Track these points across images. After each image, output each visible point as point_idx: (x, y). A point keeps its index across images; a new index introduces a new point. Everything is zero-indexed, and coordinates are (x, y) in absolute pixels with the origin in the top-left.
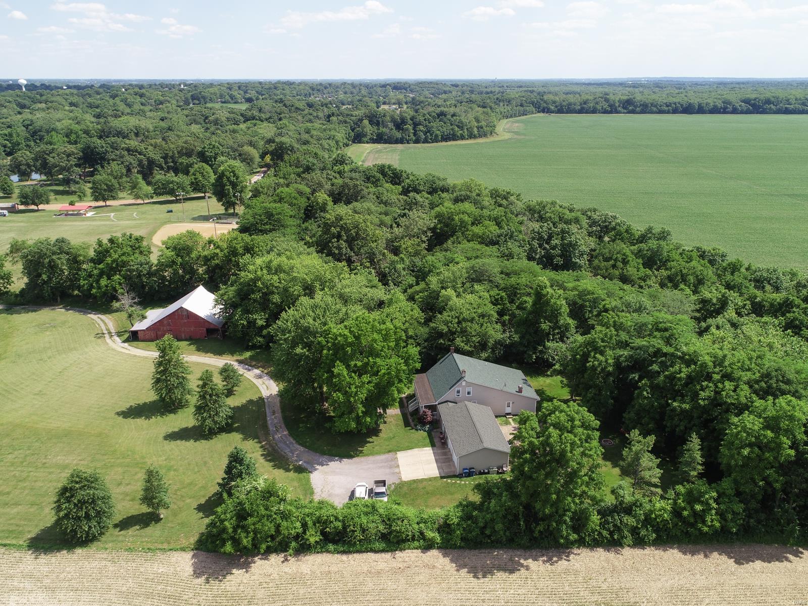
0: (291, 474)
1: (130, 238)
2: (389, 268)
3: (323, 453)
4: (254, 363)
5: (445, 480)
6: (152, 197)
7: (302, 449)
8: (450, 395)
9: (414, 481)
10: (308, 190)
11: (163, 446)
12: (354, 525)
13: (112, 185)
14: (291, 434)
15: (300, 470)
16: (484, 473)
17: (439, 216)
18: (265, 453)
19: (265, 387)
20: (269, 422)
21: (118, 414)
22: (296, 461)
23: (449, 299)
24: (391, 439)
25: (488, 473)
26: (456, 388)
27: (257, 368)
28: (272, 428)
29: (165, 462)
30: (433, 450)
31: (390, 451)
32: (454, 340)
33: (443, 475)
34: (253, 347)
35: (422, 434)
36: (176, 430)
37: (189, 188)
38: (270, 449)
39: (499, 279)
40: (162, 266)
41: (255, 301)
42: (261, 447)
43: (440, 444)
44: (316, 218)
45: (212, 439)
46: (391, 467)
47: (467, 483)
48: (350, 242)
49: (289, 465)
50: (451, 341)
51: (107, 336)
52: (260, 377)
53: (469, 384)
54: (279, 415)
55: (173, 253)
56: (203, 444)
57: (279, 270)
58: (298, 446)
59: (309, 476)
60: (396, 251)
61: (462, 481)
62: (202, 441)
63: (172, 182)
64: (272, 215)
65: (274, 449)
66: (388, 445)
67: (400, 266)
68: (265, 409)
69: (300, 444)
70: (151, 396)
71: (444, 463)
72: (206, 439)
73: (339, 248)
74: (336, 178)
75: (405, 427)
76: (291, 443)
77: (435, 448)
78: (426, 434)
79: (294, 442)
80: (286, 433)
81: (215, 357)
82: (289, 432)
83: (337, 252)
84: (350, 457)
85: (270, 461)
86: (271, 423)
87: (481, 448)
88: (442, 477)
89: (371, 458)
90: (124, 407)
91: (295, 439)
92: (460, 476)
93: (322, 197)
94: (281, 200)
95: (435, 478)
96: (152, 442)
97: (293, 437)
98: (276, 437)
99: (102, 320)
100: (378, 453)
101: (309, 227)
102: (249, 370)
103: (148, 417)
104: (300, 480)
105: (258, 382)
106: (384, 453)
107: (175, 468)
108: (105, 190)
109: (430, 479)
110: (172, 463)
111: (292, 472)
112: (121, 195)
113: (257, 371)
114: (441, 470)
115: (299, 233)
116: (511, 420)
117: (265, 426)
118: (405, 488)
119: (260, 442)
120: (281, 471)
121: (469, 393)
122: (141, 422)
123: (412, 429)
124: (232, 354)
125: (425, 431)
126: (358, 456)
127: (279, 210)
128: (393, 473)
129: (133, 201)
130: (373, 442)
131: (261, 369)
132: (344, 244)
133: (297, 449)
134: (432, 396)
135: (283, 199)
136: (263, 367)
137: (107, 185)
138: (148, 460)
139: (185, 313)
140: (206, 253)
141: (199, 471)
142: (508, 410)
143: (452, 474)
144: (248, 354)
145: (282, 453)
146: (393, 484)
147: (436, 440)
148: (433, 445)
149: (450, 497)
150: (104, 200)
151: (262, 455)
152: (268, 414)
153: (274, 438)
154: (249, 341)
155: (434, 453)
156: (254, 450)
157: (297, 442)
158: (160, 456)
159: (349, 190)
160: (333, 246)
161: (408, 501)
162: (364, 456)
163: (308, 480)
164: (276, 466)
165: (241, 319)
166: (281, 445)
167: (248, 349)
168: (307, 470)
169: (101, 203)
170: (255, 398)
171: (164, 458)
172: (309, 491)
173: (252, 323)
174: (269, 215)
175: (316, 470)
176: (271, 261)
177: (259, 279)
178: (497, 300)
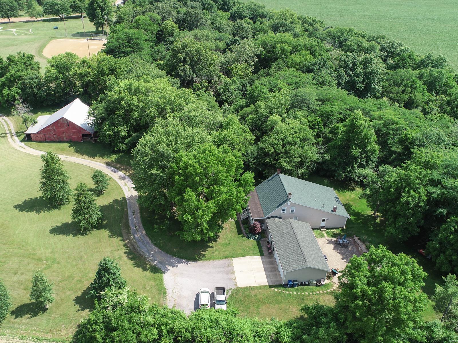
0: (148, 273)
1: (24, 56)
2: (224, 89)
3: (173, 255)
4: (118, 166)
5: (273, 289)
6: (43, 16)
7: (156, 249)
8: (277, 212)
9: (248, 288)
10: (159, 18)
11: (49, 240)
12: (201, 337)
13: (13, 6)
14: (147, 234)
15: (155, 270)
16: (305, 285)
17: (264, 44)
18: (128, 251)
19: (127, 189)
20: (130, 222)
21: (16, 207)
22: (152, 260)
23: (276, 123)
24: (227, 245)
25: (309, 285)
26: (282, 207)
27: (121, 170)
28: (132, 228)
29: (50, 255)
30: (262, 258)
31: (226, 257)
32: (278, 159)
33: (271, 284)
34: (118, 151)
35: (252, 243)
36: (59, 224)
37: (70, 10)
38: (131, 248)
39: (315, 106)
40: (49, 79)
41: (119, 116)
42: (125, 245)
43: (267, 253)
44: (166, 42)
45: (86, 234)
46: (228, 273)
47: (291, 293)
48: (193, 66)
49: (147, 264)
50: (276, 161)
51: (9, 135)
52: (123, 179)
53: (293, 204)
54: (138, 215)
55: (56, 71)
56: (80, 239)
57: (137, 92)
58: (153, 247)
59: (162, 276)
60: (228, 73)
61: (286, 291)
62: (79, 236)
63: (57, 5)
64: (132, 39)
65: (134, 248)
66: (225, 251)
67: (232, 87)
68: (127, 209)
69: (155, 245)
70: (37, 193)
71: (271, 272)
72: (82, 234)
73: (184, 71)
74: (181, 7)
75: (239, 234)
76: (148, 243)
77: (263, 257)
78: (255, 242)
79: (150, 242)
80: (144, 232)
81: (89, 158)
82: (146, 232)
83: (182, 74)
84: (195, 260)
85: (131, 259)
86: (132, 223)
87: (305, 267)
88: (270, 286)
89: (212, 262)
90: (20, 201)
91: (151, 239)
92: (285, 286)
93: (170, 24)
94: (138, 26)
95: (265, 287)
96: (41, 235)
97: (149, 237)
98: (136, 236)
99: (5, 121)
100: (217, 258)
101: (160, 49)
102: (115, 172)
103: (38, 212)
104: (155, 279)
105: (121, 183)
106: (222, 259)
107: (58, 260)
108: (8, 10)
109: (260, 288)
110: (56, 255)
111: (149, 271)
112: (21, 13)
113: (121, 173)
114: (269, 279)
115: (152, 54)
116: (324, 233)
117: (127, 226)
118: (240, 295)
119: (123, 240)
120: (140, 269)
121: (292, 211)
122: (32, 215)
123: (244, 237)
124: (102, 156)
125: (255, 239)
126: (201, 259)
127: (137, 36)
128: (230, 279)
129: (29, 19)
130: (213, 247)
131: (123, 171)
132: (188, 68)
133: (152, 250)
134: (262, 211)
135: (140, 25)
136: (125, 170)
137: (9, 5)
138: (37, 252)
139: (65, 122)
140: (81, 71)
141: (76, 265)
142: (323, 224)
143: (278, 283)
144: (114, 157)
145: (141, 252)
146: (230, 289)
147: (264, 249)
148: (262, 254)
149: (277, 306)
150: (9, 17)
151: (126, 253)
152: (130, 214)
153: (134, 237)
154: (114, 147)
155: (263, 262)
156: (119, 248)
157: (152, 242)
158: (47, 248)
159: (191, 17)
160: (179, 69)
161: (243, 308)
162: (206, 260)
163: (162, 280)
164: (137, 265)
165: (109, 131)
166: (140, 244)
167: (113, 152)
168: (161, 270)
169: (6, 20)
170: (119, 198)
171: (50, 251)
172: (162, 291)
173: (117, 134)
174: (130, 40)
175: (168, 270)
176: (131, 84)
177: (123, 99)
178: (314, 125)
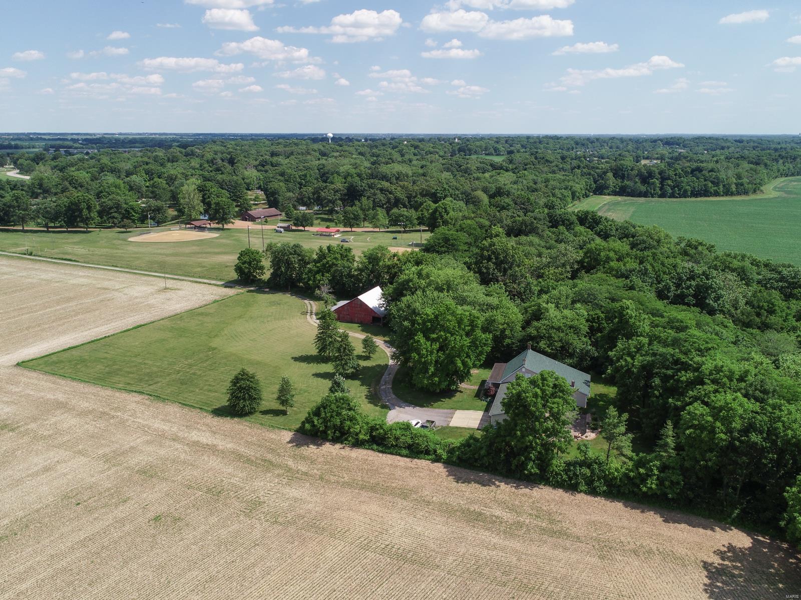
0: (377, 408)
2: (524, 288)
3: (406, 401)
5: (479, 431)
6: (388, 228)
7: (394, 396)
9: (457, 428)
10: (488, 224)
13: (358, 215)
14: (393, 388)
15: (385, 407)
17: (589, 251)
18: (369, 394)
20: (383, 379)
21: (292, 358)
22: (386, 401)
23: (548, 311)
24: (459, 402)
26: (517, 372)
28: (382, 382)
30: (484, 413)
31: (452, 408)
33: (480, 428)
35: (483, 403)
36: (322, 372)
37: (415, 222)
38: (373, 393)
39: (603, 302)
40: (361, 270)
42: (369, 391)
46: (447, 417)
48: (498, 264)
49: (379, 403)
51: (309, 314)
54: (392, 376)
55: (367, 261)
58: (392, 395)
59: (388, 411)
63: (402, 216)
64: (449, 240)
65: (376, 393)
66: (454, 405)
68: (385, 371)
69: (394, 394)
70: (314, 351)
71: (486, 421)
73: (488, 268)
75: (475, 397)
76: (389, 392)
77: (486, 412)
78: (485, 403)
80: (390, 386)
83: (485, 271)
84: (422, 406)
85: (368, 399)
88: (478, 429)
89: (437, 410)
90: (298, 354)
93: (497, 229)
94: (462, 229)
95: (473, 429)
96: (304, 376)
98: (382, 387)
99: (310, 304)
100: (443, 408)
102: (389, 347)
103: (309, 363)
104: (381, 412)
106: (448, 409)
108: (353, 219)
109: (469, 429)
111: (379, 407)
112: (366, 224)
114: (481, 425)
117: (379, 380)
118: (448, 430)
119: (369, 388)
120: (372, 405)
122: (304, 365)
123: (479, 399)
125: (485, 401)
126: (428, 407)
127: (455, 237)
128: (446, 421)
129: (372, 229)
130: (445, 401)
132: (491, 265)
133: (390, 396)
134: (501, 377)
135: (463, 229)
137: (354, 214)
139: (359, 303)
140: (389, 263)
145: (380, 396)
146: (441, 426)
148: (486, 410)
150: (351, 226)
151: (366, 395)
152: (385, 374)
153: (380, 388)
155: (483, 415)
156: (363, 392)
157: (393, 392)
160: (483, 266)
162: (432, 408)
163: (386, 413)
164: (371, 402)
166: (382, 392)
168: (389, 408)
169: (349, 229)
170: (383, 364)
174: (446, 240)
175: (395, 409)
178: (594, 319)
